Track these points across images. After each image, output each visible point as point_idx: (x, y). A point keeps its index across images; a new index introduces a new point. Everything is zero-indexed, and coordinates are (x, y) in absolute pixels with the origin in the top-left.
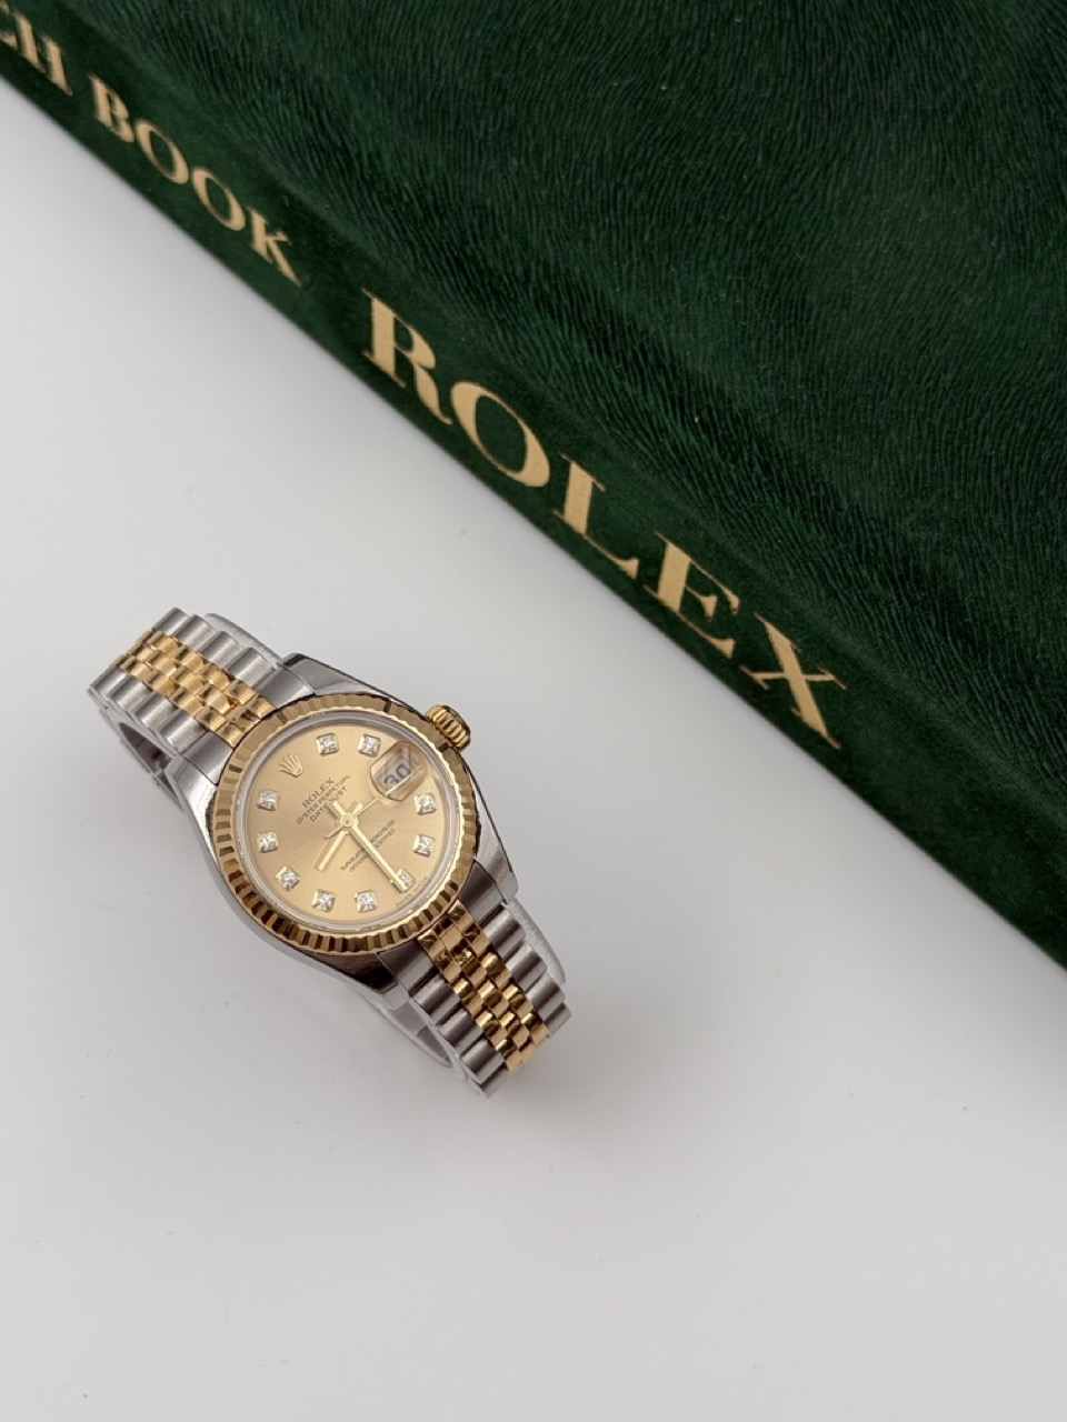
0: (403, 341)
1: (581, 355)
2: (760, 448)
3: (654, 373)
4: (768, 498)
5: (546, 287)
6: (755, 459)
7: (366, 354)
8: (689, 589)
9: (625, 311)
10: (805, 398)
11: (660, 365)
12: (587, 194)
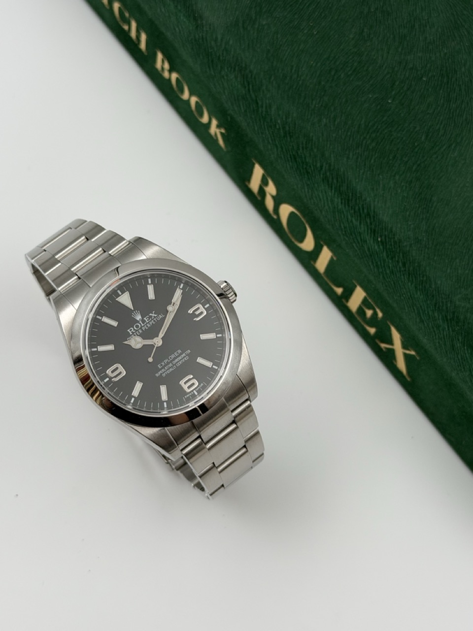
0: (264, 182)
1: (337, 204)
2: (403, 257)
3: (365, 217)
4: (402, 277)
5: (328, 174)
6: (400, 260)
7: (247, 183)
8: (362, 306)
9: (358, 191)
10: (425, 239)
11: (368, 214)
12: (351, 139)
